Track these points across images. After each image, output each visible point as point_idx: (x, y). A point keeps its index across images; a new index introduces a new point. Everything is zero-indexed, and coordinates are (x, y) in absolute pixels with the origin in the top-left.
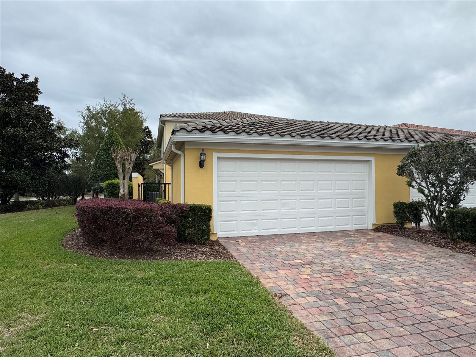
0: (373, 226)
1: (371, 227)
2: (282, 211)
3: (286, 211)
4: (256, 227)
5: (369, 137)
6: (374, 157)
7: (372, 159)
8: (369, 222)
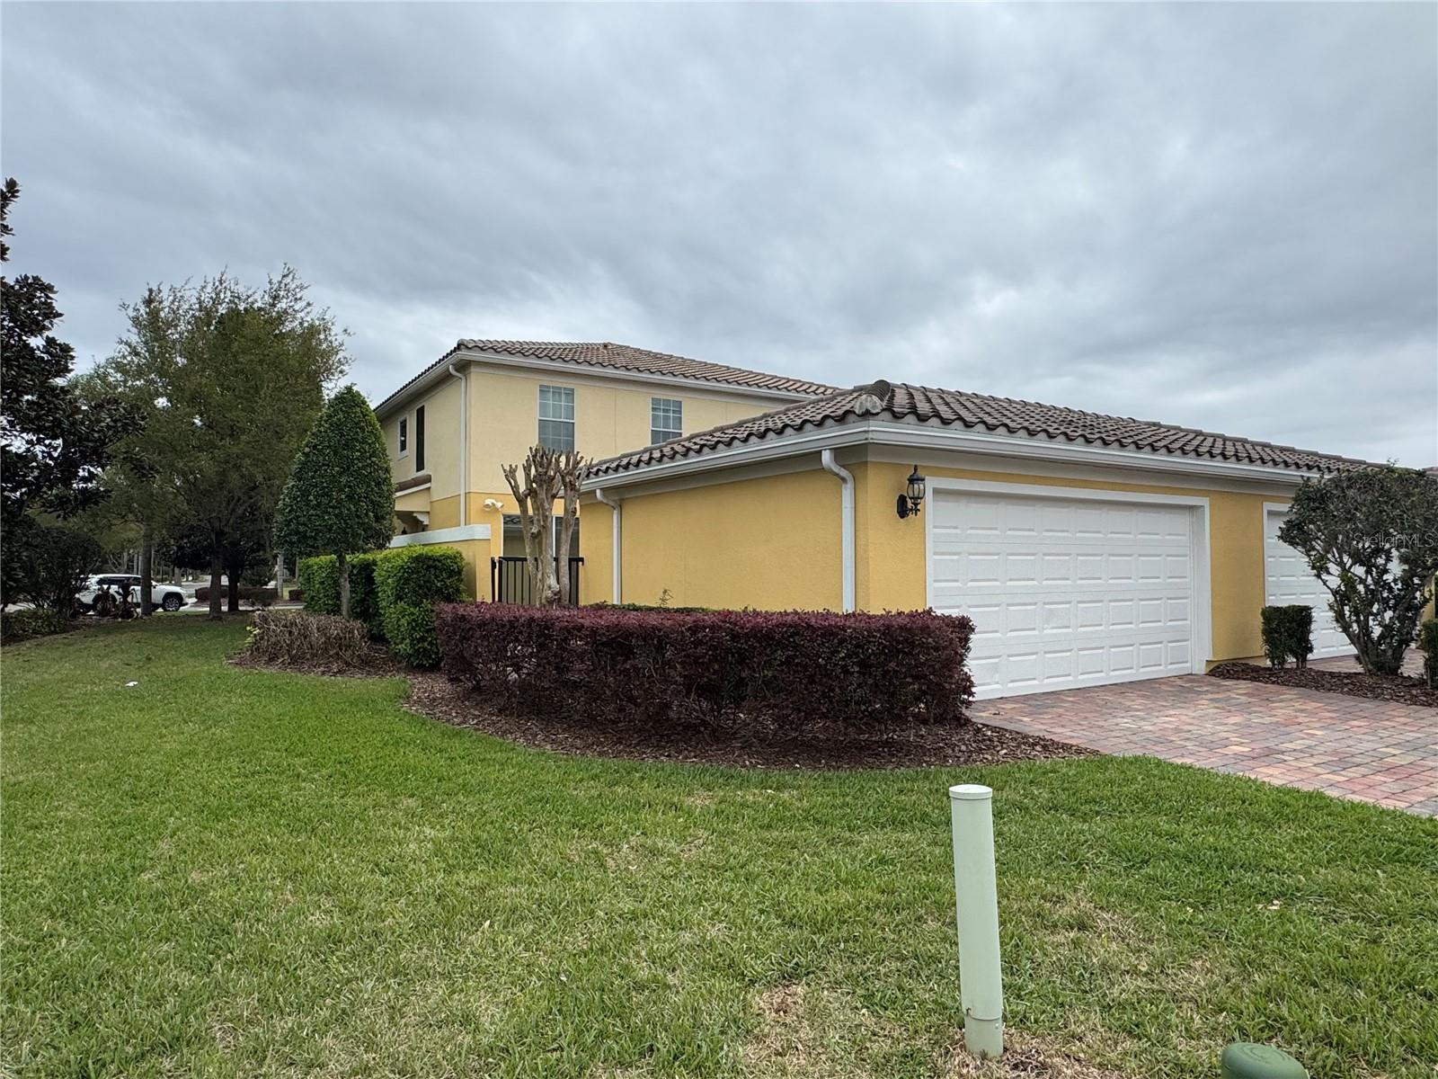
0: (1206, 666)
1: (1201, 669)
2: (1045, 631)
3: (1055, 631)
4: (997, 675)
5: (1201, 450)
6: (1208, 498)
7: (1204, 501)
8: (1198, 656)
